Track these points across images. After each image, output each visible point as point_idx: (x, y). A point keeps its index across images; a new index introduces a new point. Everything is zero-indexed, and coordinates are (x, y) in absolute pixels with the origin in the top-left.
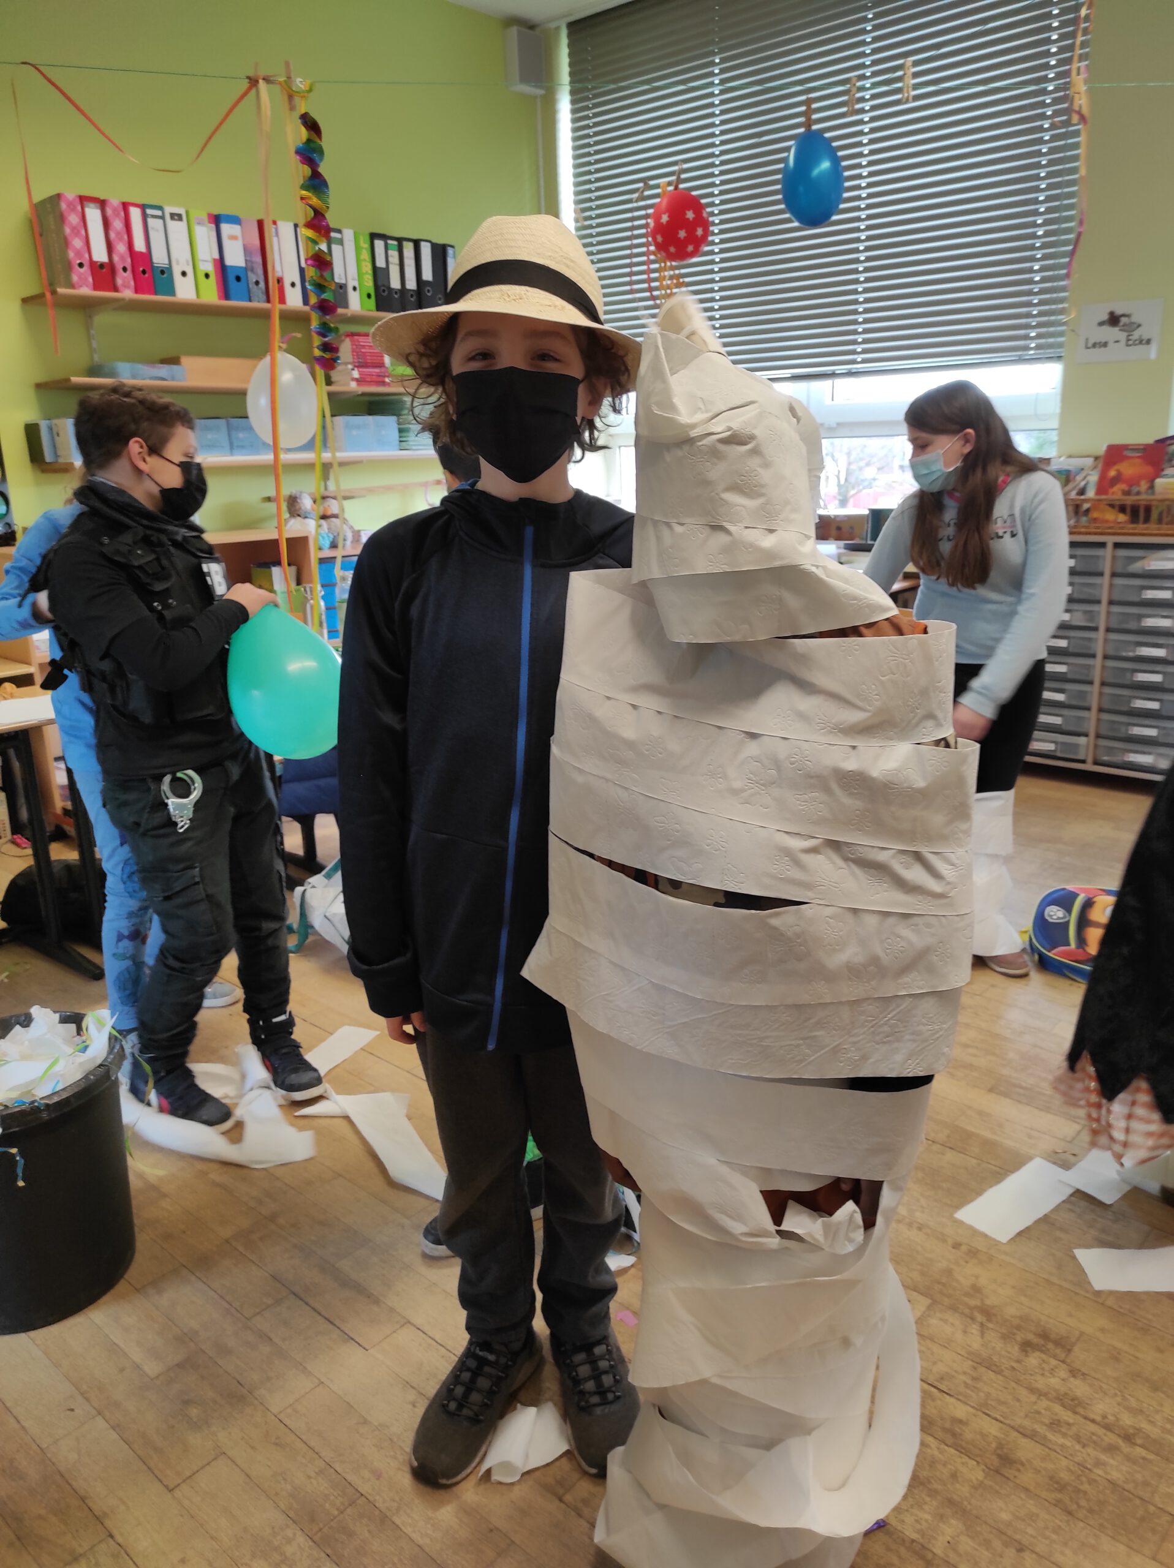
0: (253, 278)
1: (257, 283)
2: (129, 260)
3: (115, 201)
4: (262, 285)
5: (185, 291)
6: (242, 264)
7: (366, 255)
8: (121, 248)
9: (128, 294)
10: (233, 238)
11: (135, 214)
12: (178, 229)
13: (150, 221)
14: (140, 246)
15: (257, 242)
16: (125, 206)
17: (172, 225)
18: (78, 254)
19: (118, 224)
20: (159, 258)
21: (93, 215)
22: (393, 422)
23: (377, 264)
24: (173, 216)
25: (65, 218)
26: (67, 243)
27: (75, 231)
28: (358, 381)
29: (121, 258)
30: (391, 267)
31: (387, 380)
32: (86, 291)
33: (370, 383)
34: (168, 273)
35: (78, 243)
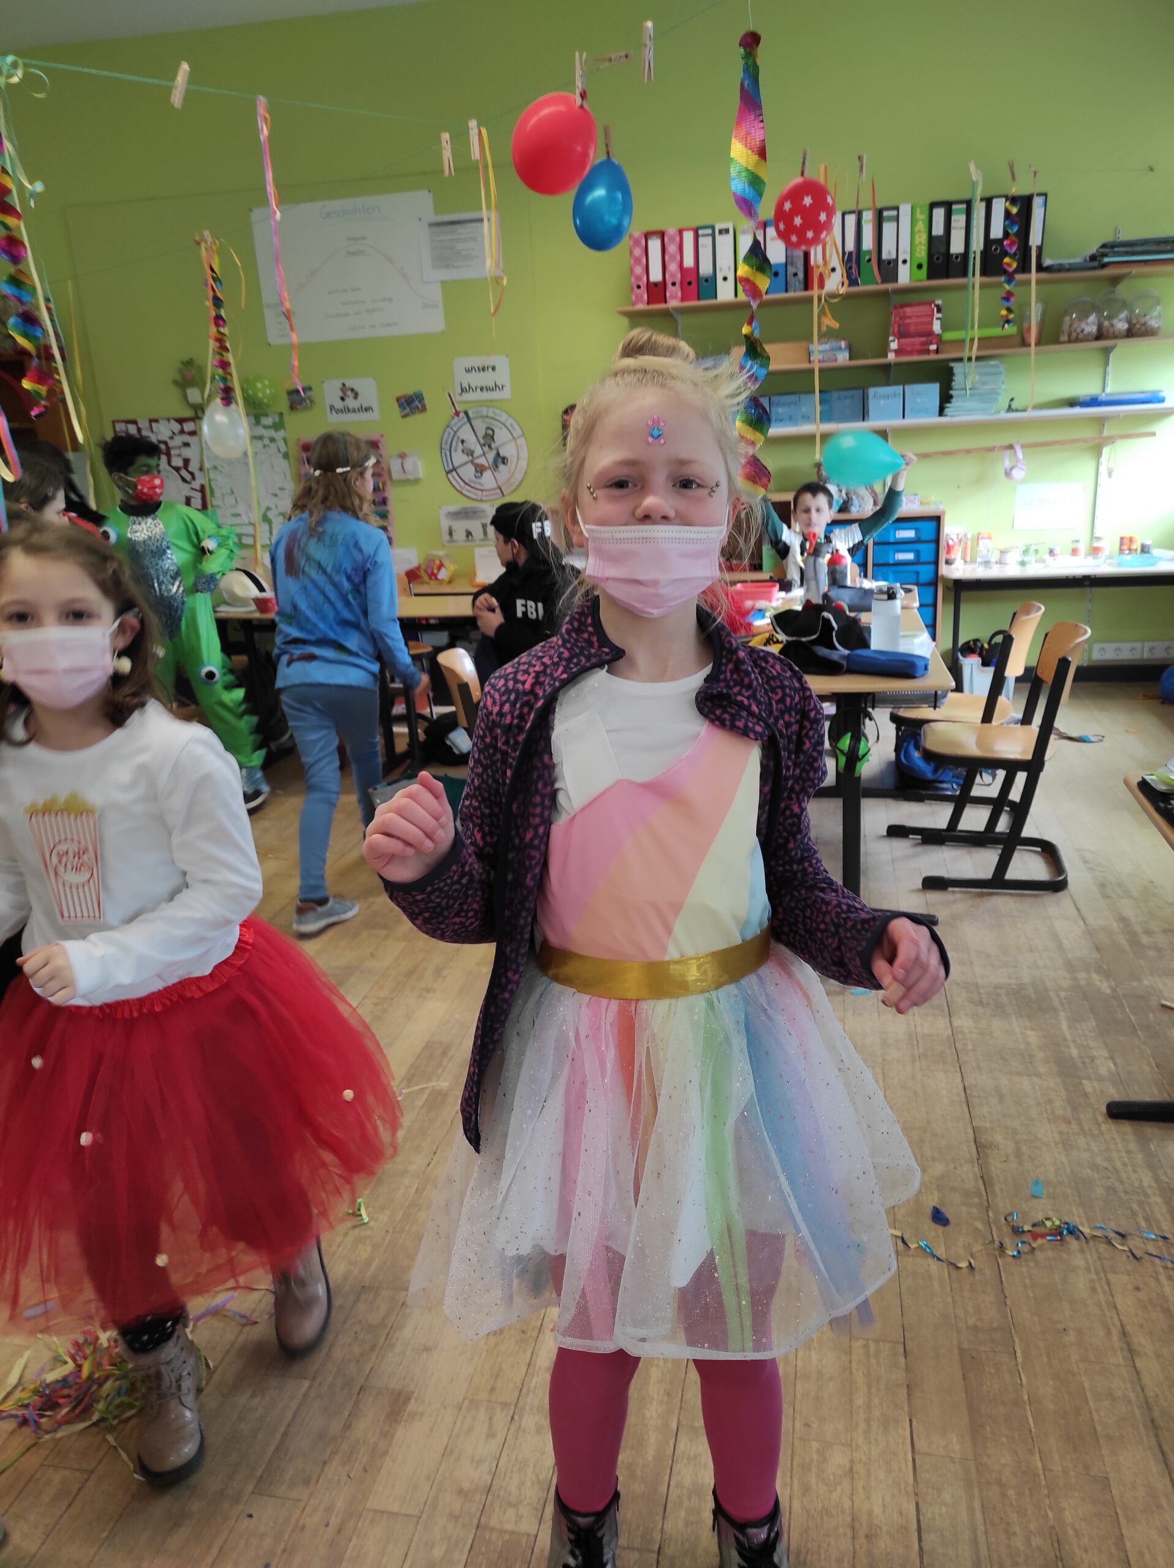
0: (791, 270)
1: (796, 274)
2: (679, 276)
3: (672, 229)
4: (801, 275)
5: (725, 293)
6: (783, 260)
7: (922, 226)
8: (673, 267)
9: (673, 303)
11: (689, 237)
12: (724, 242)
13: (701, 240)
14: (689, 262)
16: (681, 232)
17: (718, 238)
18: (639, 278)
19: (672, 249)
20: (705, 269)
21: (655, 245)
22: (933, 390)
23: (934, 233)
24: (721, 232)
25: (631, 253)
26: (632, 271)
27: (637, 261)
28: (897, 352)
29: (673, 275)
30: (953, 233)
31: (933, 347)
32: (641, 306)
33: (911, 353)
34: (712, 281)
35: (639, 270)
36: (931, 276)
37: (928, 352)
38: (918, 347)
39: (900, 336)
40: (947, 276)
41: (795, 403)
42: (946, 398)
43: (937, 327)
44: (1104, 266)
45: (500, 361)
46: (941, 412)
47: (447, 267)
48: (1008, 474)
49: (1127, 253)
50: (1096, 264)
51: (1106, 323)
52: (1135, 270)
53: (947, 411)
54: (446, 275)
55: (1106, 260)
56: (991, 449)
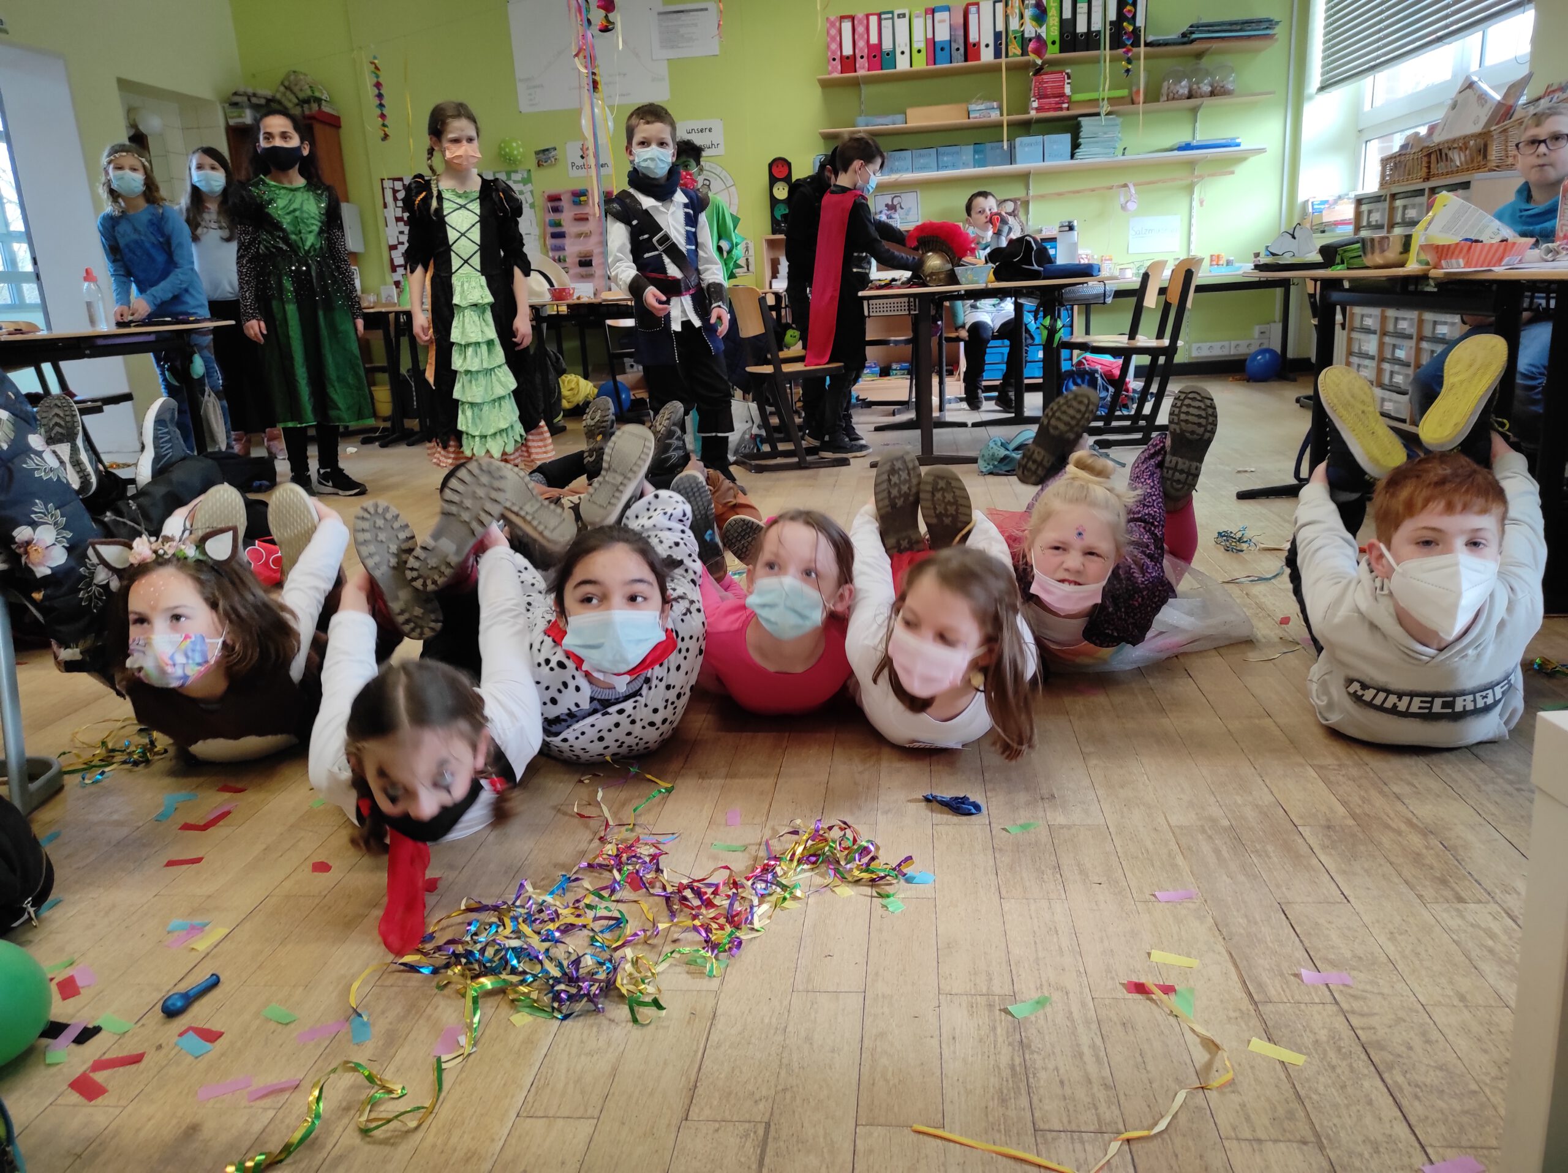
0: (954, 46)
1: (958, 49)
2: (866, 50)
3: (860, 15)
4: (962, 50)
5: (902, 64)
6: (948, 38)
7: (1054, 12)
8: (861, 44)
9: (862, 72)
10: (943, 21)
11: (873, 20)
12: (902, 25)
13: (884, 23)
14: (874, 40)
15: (961, 21)
16: (867, 16)
17: (897, 21)
18: (834, 53)
19: (860, 29)
20: (887, 45)
21: (847, 26)
22: (1067, 138)
23: (1064, 17)
24: (899, 16)
25: (828, 33)
26: (828, 47)
27: (833, 39)
28: (1038, 109)
29: (861, 50)
30: (1078, 17)
31: (1065, 105)
32: (836, 75)
33: (1049, 110)
34: (892, 54)
35: (834, 46)
36: (1062, 51)
37: (1061, 109)
38: (1053, 106)
39: (1040, 97)
40: (1074, 51)
41: (957, 153)
42: (1075, 145)
43: (1067, 90)
44: (1192, 41)
45: (717, 125)
46: (1072, 157)
47: (672, 47)
48: (1124, 208)
49: (1209, 31)
50: (1186, 39)
51: (1195, 87)
52: (1215, 45)
53: (1076, 156)
54: (672, 54)
55: (1194, 36)
56: (1111, 188)
